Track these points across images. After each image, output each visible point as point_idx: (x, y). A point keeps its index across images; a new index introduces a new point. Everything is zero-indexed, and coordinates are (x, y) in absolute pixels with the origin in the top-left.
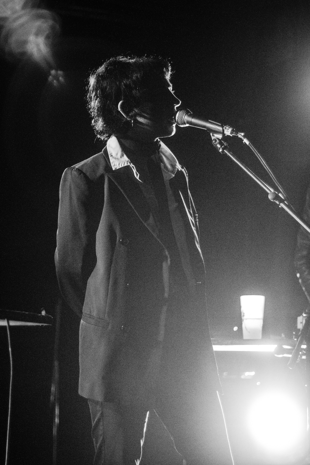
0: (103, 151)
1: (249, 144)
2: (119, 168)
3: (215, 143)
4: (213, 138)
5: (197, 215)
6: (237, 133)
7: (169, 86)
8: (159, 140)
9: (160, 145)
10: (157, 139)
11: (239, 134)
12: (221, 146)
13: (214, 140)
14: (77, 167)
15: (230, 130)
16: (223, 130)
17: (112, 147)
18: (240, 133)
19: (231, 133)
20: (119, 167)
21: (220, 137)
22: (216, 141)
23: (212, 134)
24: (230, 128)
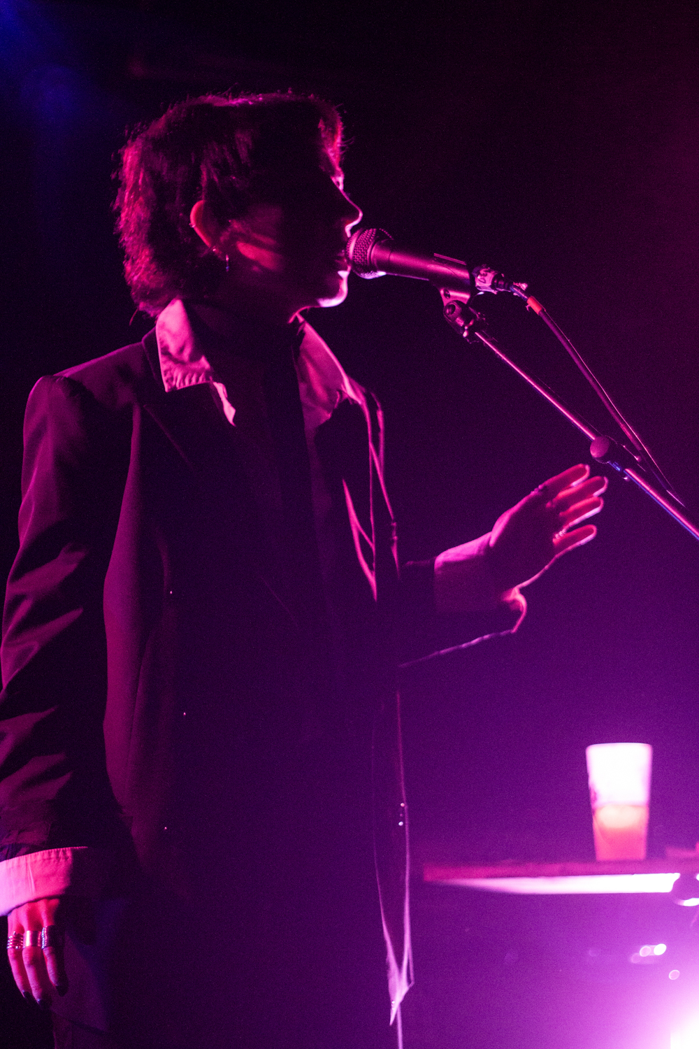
0: (146, 341)
1: (542, 311)
2: (182, 386)
3: (450, 316)
4: (446, 301)
5: (395, 524)
6: (510, 285)
7: (334, 173)
8: (301, 319)
9: (303, 334)
10: (296, 319)
11: (515, 287)
12: (466, 323)
13: (449, 306)
14: (67, 375)
15: (490, 277)
16: (473, 279)
17: (169, 331)
18: (516, 284)
19: (493, 286)
20: (182, 384)
21: (465, 299)
22: (453, 307)
23: (445, 291)
24: (490, 272)
